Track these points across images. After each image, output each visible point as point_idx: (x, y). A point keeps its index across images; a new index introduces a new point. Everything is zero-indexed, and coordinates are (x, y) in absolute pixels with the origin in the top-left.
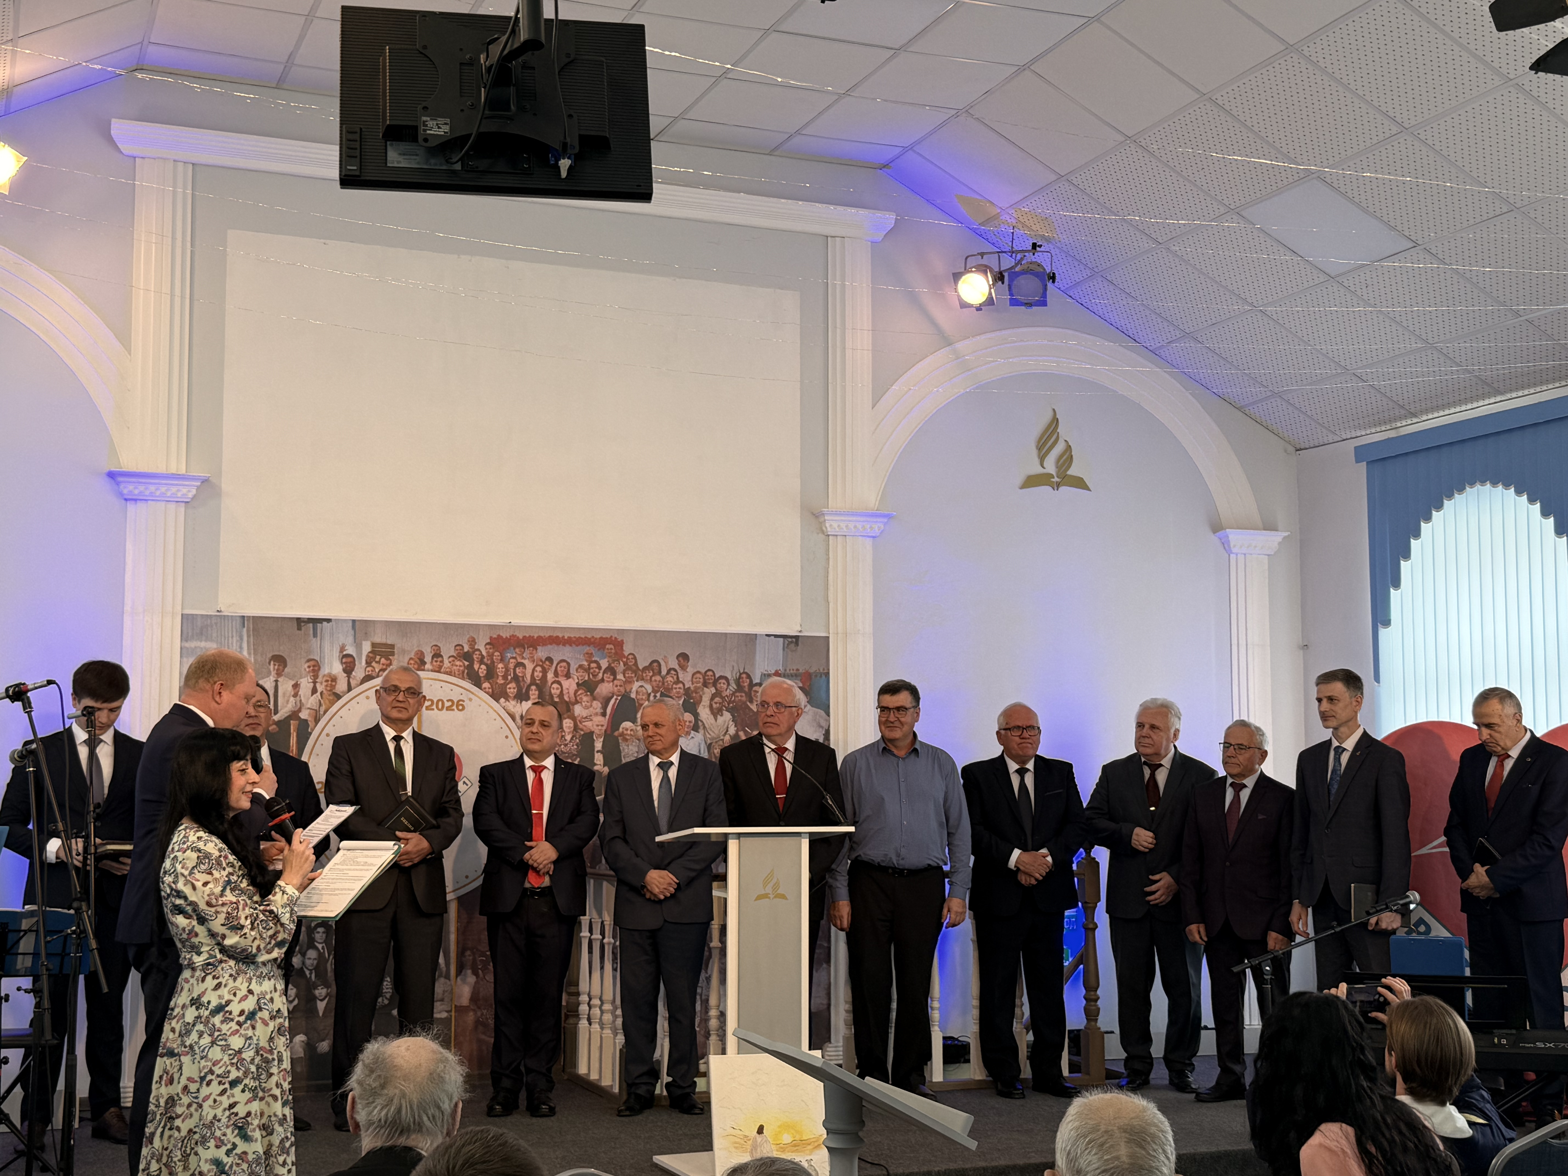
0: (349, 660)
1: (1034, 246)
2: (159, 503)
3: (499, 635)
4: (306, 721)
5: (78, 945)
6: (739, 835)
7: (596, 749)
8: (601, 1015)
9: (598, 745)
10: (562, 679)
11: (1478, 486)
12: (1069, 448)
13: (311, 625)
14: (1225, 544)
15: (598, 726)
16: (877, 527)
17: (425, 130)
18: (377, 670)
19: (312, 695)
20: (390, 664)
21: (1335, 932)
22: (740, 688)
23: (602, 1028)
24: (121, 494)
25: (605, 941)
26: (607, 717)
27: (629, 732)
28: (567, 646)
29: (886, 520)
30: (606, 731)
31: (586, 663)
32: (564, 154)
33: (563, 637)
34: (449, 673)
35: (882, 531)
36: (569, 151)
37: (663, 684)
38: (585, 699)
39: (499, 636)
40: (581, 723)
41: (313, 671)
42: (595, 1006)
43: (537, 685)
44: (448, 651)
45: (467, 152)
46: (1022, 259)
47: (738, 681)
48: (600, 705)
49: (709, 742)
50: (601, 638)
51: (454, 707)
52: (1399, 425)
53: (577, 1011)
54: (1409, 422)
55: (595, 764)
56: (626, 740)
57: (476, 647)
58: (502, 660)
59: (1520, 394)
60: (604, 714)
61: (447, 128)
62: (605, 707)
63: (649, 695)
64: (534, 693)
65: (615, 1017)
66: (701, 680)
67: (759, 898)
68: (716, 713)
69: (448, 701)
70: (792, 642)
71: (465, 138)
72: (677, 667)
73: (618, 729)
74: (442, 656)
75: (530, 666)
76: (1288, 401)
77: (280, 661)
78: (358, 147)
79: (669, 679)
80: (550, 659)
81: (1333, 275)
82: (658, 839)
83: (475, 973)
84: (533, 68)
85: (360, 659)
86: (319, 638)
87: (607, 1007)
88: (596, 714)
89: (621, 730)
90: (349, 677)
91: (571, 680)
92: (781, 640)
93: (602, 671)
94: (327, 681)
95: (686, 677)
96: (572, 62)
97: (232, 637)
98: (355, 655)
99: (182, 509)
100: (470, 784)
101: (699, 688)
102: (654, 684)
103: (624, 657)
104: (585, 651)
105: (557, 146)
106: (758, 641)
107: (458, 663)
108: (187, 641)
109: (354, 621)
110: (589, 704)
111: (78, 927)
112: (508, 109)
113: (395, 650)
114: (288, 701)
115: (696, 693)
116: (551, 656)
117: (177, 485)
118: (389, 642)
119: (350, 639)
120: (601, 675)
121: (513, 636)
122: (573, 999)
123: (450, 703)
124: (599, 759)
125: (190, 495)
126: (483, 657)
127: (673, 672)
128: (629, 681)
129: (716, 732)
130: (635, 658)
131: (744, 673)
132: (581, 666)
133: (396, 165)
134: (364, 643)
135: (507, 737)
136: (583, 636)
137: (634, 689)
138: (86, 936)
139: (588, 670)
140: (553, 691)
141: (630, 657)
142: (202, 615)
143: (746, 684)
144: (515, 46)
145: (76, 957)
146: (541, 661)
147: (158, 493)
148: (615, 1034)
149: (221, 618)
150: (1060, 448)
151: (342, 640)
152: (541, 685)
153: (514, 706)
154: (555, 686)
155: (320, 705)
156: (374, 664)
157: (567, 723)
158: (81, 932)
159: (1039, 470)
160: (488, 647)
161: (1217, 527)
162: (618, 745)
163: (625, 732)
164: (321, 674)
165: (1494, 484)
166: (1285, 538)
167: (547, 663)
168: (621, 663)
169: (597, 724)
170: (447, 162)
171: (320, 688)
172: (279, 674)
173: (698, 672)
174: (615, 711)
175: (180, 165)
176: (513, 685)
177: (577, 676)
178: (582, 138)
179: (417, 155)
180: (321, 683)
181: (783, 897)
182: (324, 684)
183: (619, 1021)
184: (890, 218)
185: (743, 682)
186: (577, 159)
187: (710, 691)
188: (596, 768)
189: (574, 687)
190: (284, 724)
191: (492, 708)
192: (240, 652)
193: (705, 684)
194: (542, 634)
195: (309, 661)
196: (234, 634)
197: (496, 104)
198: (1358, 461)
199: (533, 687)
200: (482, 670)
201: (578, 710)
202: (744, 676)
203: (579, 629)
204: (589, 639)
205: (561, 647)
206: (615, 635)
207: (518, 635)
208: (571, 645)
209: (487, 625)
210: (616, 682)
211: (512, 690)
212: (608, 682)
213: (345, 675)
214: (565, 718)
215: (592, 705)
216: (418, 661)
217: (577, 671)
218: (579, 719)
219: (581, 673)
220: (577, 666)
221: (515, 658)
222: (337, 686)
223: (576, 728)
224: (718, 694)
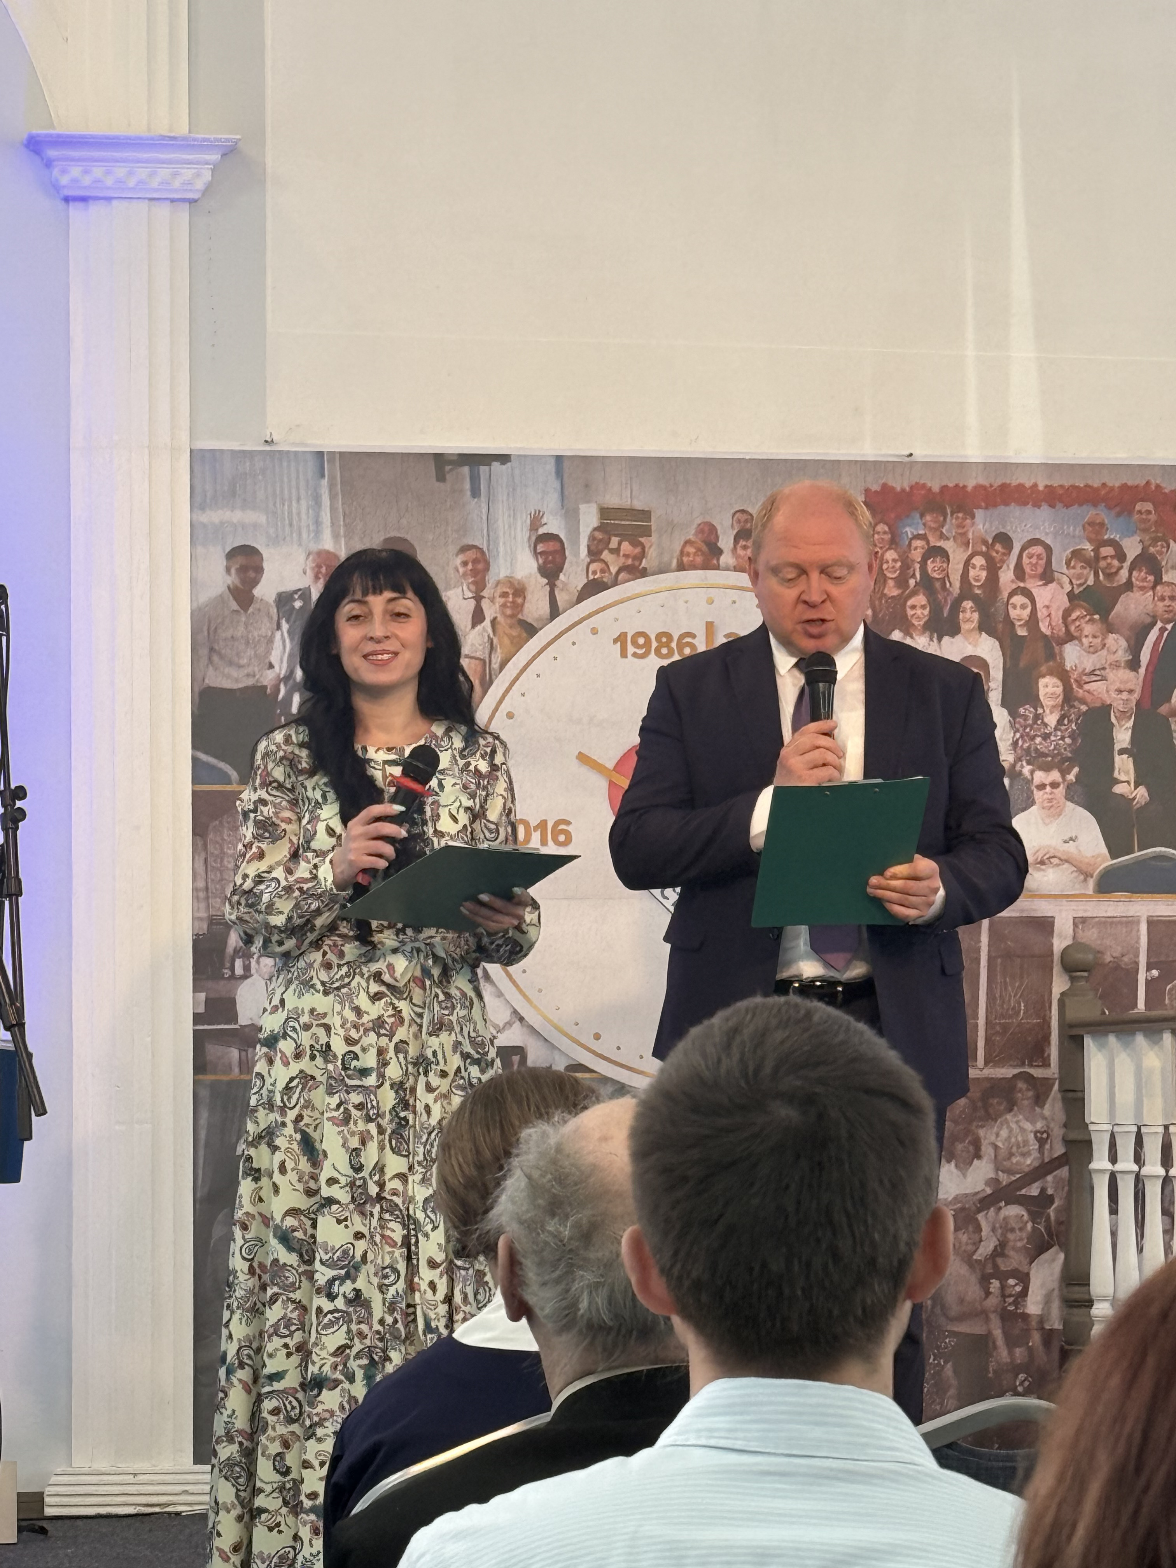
0: (552, 546)
3: (884, 486)
7: (1117, 747)
9: (1123, 736)
10: (1033, 585)
13: (466, 470)
15: (1120, 691)
18: (614, 569)
19: (474, 626)
20: (643, 555)
24: (56, 187)
26: (1142, 670)
28: (1045, 507)
30: (1138, 704)
31: (1088, 547)
33: (1035, 485)
38: (1088, 629)
39: (886, 489)
40: (1080, 686)
41: (475, 572)
43: (975, 599)
48: (1123, 643)
50: (1124, 487)
55: (1117, 782)
60: (1134, 665)
62: (1135, 649)
73: (1167, 699)
75: (957, 556)
80: (1004, 539)
85: (576, 542)
86: (483, 498)
88: (1116, 665)
89: (1173, 700)
90: (552, 586)
91: (1054, 586)
93: (1127, 565)
94: (504, 595)
97: (299, 499)
98: (562, 536)
99: (184, 214)
104: (1087, 518)
108: (202, 508)
109: (559, 459)
110: (1097, 642)
113: (653, 524)
116: (1009, 530)
117: (170, 162)
118: (638, 505)
120: (1124, 574)
121: (918, 486)
124: (1123, 766)
125: (200, 185)
132: (1077, 554)
134: (583, 507)
136: (1082, 485)
139: (1093, 563)
140: (1013, 613)
142: (233, 452)
146: (985, 542)
147: (132, 183)
149: (274, 457)
151: (535, 502)
152: (986, 599)
154: (1018, 599)
155: (492, 648)
156: (606, 555)
157: (1048, 685)
164: (491, 578)
167: (998, 547)
168: (1171, 545)
169: (1118, 688)
171: (490, 610)
174: (1159, 657)
176: (921, 599)
177: (1068, 578)
180: (492, 600)
182: (500, 601)
188: (1118, 789)
189: (1063, 602)
192: (317, 533)
194: (984, 481)
195: (464, 549)
196: (303, 493)
199: (968, 604)
201: (1072, 655)
203: (1072, 467)
204: (1096, 490)
205: (1029, 510)
206: (1156, 480)
207: (929, 485)
208: (1052, 506)
209: (856, 461)
210: (1158, 588)
211: (919, 612)
212: (1142, 588)
213: (545, 581)
214: (1044, 676)
215: (1104, 645)
216: (705, 548)
217: (1068, 564)
218: (1074, 676)
219: (1078, 570)
220: (1069, 551)
221: (923, 537)
222: (526, 605)
223: (1068, 697)
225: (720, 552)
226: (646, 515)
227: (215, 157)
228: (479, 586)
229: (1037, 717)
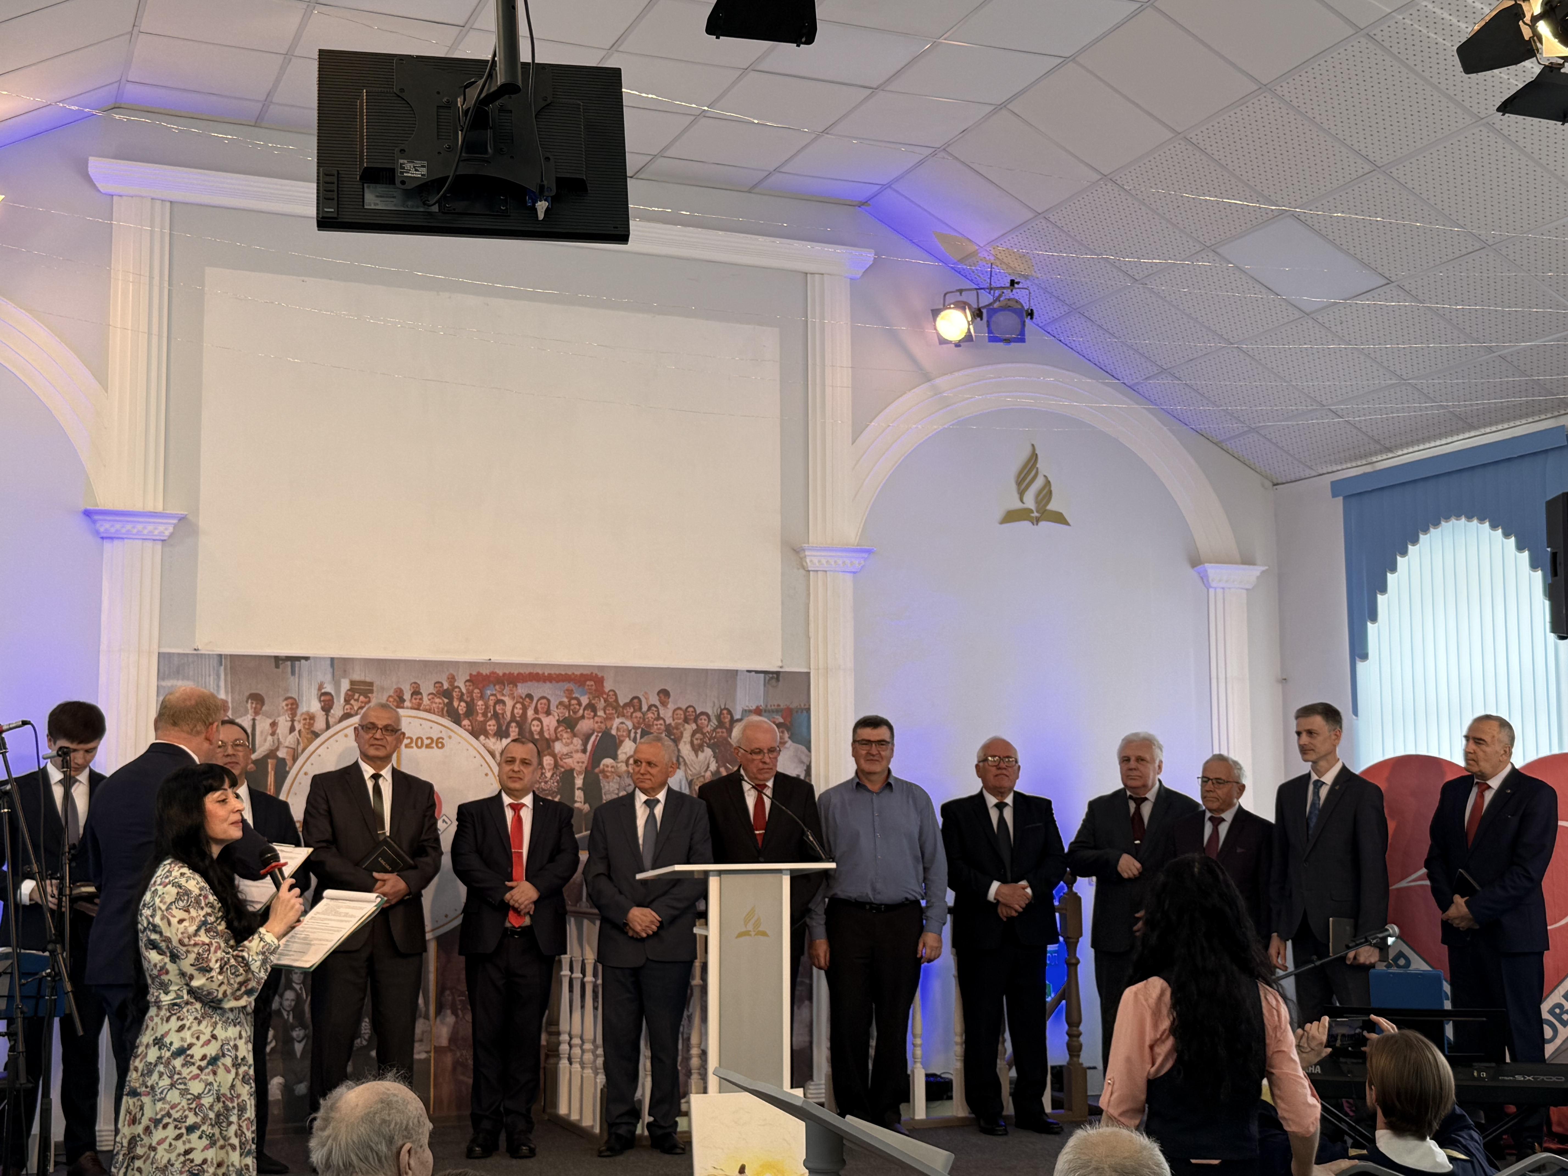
0: (327, 698)
1: (1013, 283)
2: (137, 541)
3: (479, 672)
4: (284, 760)
5: (53, 988)
6: (720, 873)
7: (577, 786)
8: (582, 1055)
9: (579, 782)
10: (542, 716)
11: (1453, 521)
12: (1048, 483)
13: (289, 663)
14: (1204, 578)
15: (578, 762)
16: (857, 562)
17: (402, 173)
18: (356, 708)
19: (290, 733)
20: (369, 702)
21: (1316, 967)
22: (721, 724)
23: (583, 1068)
24: (97, 532)
25: (586, 979)
26: (588, 754)
27: (610, 769)
28: (548, 683)
29: (865, 555)
30: (586, 768)
31: (566, 700)
32: (540, 196)
33: (544, 673)
34: (428, 711)
35: (862, 567)
36: (546, 194)
37: (644, 720)
38: (565, 735)
39: (479, 674)
40: (561, 759)
41: (291, 709)
42: (576, 1045)
43: (517, 722)
44: (427, 688)
45: (444, 196)
46: (1000, 296)
47: (719, 717)
48: (580, 742)
49: (690, 778)
50: (582, 675)
51: (434, 745)
52: (1374, 459)
53: (557, 1050)
54: (1385, 457)
55: (576, 802)
56: (607, 777)
57: (456, 684)
58: (482, 697)
59: (1494, 429)
60: (584, 751)
61: (424, 171)
62: (585, 744)
63: (630, 731)
64: (514, 731)
65: (596, 1056)
66: (682, 716)
67: (741, 935)
68: (697, 749)
69: (427, 738)
70: (772, 678)
71: (442, 181)
72: (658, 703)
73: (598, 766)
74: (421, 694)
75: (509, 703)
76: (1264, 437)
77: (257, 699)
78: (336, 189)
79: (650, 715)
80: (530, 696)
81: (1308, 311)
82: (639, 876)
83: (455, 1013)
84: (511, 111)
85: (339, 696)
86: (297, 675)
87: (588, 1046)
88: (577, 751)
89: (601, 766)
90: (327, 715)
91: (551, 717)
92: (762, 675)
93: (582, 708)
94: (305, 719)
95: (666, 714)
96: (548, 105)
97: (210, 676)
98: (333, 693)
99: (159, 546)
100: (449, 822)
101: (680, 724)
102: (635, 720)
103: (604, 693)
104: (566, 687)
105: (534, 188)
106: (738, 677)
107: (437, 700)
108: (163, 679)
109: (332, 659)
110: (569, 741)
111: (53, 969)
112: (486, 152)
113: (375, 688)
114: (265, 740)
115: (677, 729)
116: (531, 692)
117: (154, 523)
118: (368, 680)
119: (329, 677)
120: (581, 712)
121: (493, 673)
122: (553, 1039)
123: (429, 741)
124: (579, 795)
125: (167, 533)
126: (462, 694)
127: (653, 708)
128: (609, 718)
129: (698, 768)
130: (616, 695)
131: (725, 709)
132: (561, 703)
133: (373, 207)
134: (342, 680)
135: (487, 775)
136: (563, 673)
137: (615, 726)
138: (61, 979)
139: (568, 707)
140: (533, 728)
141: (611, 693)
142: (179, 654)
143: (727, 720)
144: (492, 90)
145: (51, 1000)
146: (521, 697)
147: (135, 531)
148: (596, 1074)
149: (198, 657)
150: (1039, 483)
151: (320, 677)
152: (522, 723)
153: (494, 744)
154: (535, 723)
155: (298, 743)
156: (352, 702)
157: (548, 761)
158: (56, 975)
159: (1018, 505)
160: (467, 684)
161: (1195, 562)
162: (598, 782)
163: (606, 769)
164: (299, 712)
165: (1469, 518)
166: (1263, 572)
167: (527, 699)
168: (602, 700)
169: (577, 761)
170: (424, 204)
171: (298, 726)
172: (256, 713)
173: (679, 708)
174: (595, 748)
175: (158, 204)
176: (492, 722)
177: (557, 713)
178: (558, 180)
179: (394, 197)
180: (299, 722)
181: (764, 934)
182: (303, 722)
183: (600, 1061)
184: (869, 256)
185: (724, 718)
186: (555, 200)
187: (690, 728)
188: (577, 805)
189: (555, 724)
190: (261, 763)
191: (472, 745)
192: (218, 691)
193: (686, 721)
194: (522, 671)
195: (286, 699)
196: (212, 673)
197: (473, 147)
198: (1334, 495)
199: (513, 724)
200: (462, 708)
201: (558, 747)
202: (725, 712)
203: (559, 666)
204: (569, 676)
205: (541, 684)
206: (596, 672)
207: (498, 672)
208: (551, 682)
209: (466, 662)
210: (596, 718)
211: (492, 727)
212: (589, 718)
213: (324, 713)
214: (545, 755)
215: (572, 743)
216: (397, 699)
217: (557, 707)
218: (559, 756)
219: (562, 710)
220: (557, 703)
221: (495, 695)
222: (315, 725)
223: (556, 765)
224: (699, 730)
225: (404, 701)
226: (371, 684)
227: (175, 521)
228: (293, 715)
229: (542, 774)
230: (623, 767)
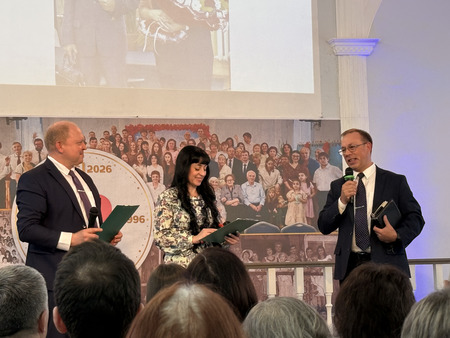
0: (39, 142)
10: (171, 151)
13: (15, 121)
16: (368, 49)
22: (284, 154)
28: (174, 130)
29: (374, 44)
31: (186, 141)
33: (171, 125)
34: (101, 149)
35: (372, 51)
37: (235, 152)
39: (131, 125)
41: (18, 150)
43: (156, 155)
44: (99, 135)
47: (283, 150)
50: (195, 125)
51: (105, 170)
57: (117, 132)
58: (133, 140)
64: (154, 160)
66: (260, 150)
68: (269, 170)
69: (101, 166)
70: (316, 124)
72: (244, 142)
74: (96, 139)
75: (151, 144)
79: (239, 149)
80: (163, 139)
86: (20, 130)
90: (40, 153)
91: (177, 152)
92: (310, 123)
95: (249, 148)
98: (42, 139)
103: (210, 136)
104: (185, 133)
106: (294, 124)
107: (106, 143)
114: (3, 169)
116: (164, 137)
119: (39, 130)
121: (140, 125)
126: (121, 138)
127: (241, 145)
128: (213, 152)
130: (217, 137)
135: (138, 188)
136: (184, 124)
140: (166, 159)
141: (214, 136)
143: (288, 152)
146: (158, 140)
151: (34, 130)
152: (159, 155)
153: (142, 169)
154: (167, 155)
155: (23, 170)
164: (22, 152)
168: (209, 140)
171: (22, 160)
173: (257, 145)
176: (141, 156)
180: (23, 157)
185: (286, 150)
187: (265, 157)
191: (128, 170)
193: (262, 153)
194: (158, 124)
200: (122, 147)
202: (287, 146)
203: (181, 120)
204: (187, 126)
205: (170, 131)
206: (204, 123)
207: (143, 124)
209: (123, 119)
211: (140, 159)
213: (38, 152)
217: (180, 145)
221: (141, 139)
222: (33, 158)
224: (270, 158)
228: (19, 153)
230: (224, 182)
